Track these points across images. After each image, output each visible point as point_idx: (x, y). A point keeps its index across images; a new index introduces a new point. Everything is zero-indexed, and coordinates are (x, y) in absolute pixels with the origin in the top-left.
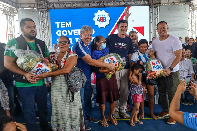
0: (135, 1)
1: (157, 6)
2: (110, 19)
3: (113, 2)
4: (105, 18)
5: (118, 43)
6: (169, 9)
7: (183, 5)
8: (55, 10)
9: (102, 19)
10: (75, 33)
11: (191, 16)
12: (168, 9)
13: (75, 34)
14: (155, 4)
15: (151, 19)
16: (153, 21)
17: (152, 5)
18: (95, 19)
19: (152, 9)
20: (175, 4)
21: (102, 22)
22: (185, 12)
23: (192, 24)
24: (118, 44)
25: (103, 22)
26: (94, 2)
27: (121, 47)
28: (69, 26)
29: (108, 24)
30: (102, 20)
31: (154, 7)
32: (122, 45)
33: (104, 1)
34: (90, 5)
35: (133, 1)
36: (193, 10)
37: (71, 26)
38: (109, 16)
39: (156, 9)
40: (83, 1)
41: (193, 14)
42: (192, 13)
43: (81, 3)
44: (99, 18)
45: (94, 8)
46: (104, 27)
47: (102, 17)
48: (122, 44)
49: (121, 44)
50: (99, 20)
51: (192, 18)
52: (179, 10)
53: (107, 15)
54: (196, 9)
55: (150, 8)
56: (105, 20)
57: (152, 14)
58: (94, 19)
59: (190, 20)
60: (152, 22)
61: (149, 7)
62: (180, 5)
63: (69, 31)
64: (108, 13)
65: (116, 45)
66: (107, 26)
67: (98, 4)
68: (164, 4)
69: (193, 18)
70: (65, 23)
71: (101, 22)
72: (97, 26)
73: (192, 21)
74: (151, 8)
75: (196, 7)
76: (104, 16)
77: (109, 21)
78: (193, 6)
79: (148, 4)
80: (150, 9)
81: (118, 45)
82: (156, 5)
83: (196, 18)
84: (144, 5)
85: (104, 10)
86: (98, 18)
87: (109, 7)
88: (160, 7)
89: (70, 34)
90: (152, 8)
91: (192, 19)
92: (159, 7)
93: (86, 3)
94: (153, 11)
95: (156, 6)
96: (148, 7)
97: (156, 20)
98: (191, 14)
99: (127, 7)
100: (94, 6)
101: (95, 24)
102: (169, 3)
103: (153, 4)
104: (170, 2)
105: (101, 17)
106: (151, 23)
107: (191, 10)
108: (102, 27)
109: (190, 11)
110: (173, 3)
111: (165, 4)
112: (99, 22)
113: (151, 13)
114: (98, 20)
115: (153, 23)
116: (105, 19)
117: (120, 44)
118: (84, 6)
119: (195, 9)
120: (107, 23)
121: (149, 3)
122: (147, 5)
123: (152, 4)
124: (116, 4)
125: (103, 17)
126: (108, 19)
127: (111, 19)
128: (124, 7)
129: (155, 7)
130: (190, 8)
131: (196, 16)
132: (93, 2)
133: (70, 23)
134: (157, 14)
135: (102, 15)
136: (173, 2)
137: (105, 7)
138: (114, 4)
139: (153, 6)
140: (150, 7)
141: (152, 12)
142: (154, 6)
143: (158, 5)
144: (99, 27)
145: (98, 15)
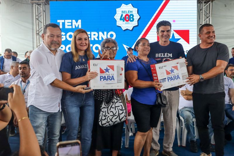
2: (139, 17)
4: (131, 16)
5: (160, 54)
6: (226, 6)
9: (127, 18)
12: (224, 6)
15: (200, 19)
18: (117, 17)
19: (201, 4)
21: (127, 21)
24: (160, 55)
25: (129, 22)
28: (77, 26)
29: (137, 25)
30: (127, 19)
31: (205, 3)
32: (166, 56)
37: (80, 27)
38: (138, 13)
39: (207, 6)
44: (124, 16)
47: (128, 14)
48: (166, 55)
49: (164, 55)
50: (122, 18)
53: (135, 11)
55: (199, 3)
56: (132, 19)
57: (201, 12)
58: (115, 17)
60: (201, 23)
61: (197, 2)
64: (137, 9)
65: (156, 57)
66: (135, 28)
70: (72, 21)
71: (126, 22)
72: (120, 27)
74: (200, 3)
76: (131, 13)
77: (138, 21)
80: (199, 4)
81: (160, 56)
85: (130, 5)
86: (122, 15)
88: (213, 2)
90: (202, 3)
92: (212, 2)
94: (204, 7)
97: (207, 21)
99: (164, 1)
101: (117, 25)
105: (126, 14)
106: (200, 25)
108: (127, 29)
112: (124, 21)
113: (200, 10)
114: (121, 19)
116: (131, 18)
117: (163, 55)
120: (135, 23)
125: (129, 14)
126: (136, 17)
127: (141, 17)
129: (206, 2)
133: (80, 21)
134: (208, 12)
135: (127, 12)
139: (203, 1)
141: (202, 9)
144: (123, 30)
145: (122, 12)
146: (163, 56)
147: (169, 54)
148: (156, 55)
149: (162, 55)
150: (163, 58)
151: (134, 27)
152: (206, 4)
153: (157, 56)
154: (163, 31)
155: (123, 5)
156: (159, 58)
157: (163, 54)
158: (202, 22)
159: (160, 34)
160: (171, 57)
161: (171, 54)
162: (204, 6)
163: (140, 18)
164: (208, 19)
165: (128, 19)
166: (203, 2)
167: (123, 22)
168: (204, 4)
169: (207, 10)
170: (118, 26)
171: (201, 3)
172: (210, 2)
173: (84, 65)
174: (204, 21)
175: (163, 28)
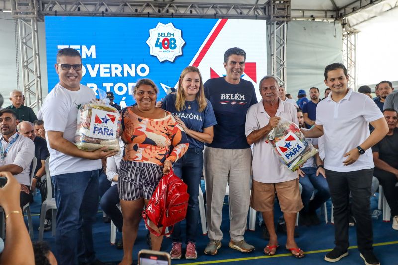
0: (238, 8)
1: (283, 22)
2: (184, 42)
3: (192, 7)
4: (172, 42)
5: (227, 95)
7: (332, 22)
8: (58, 17)
9: (166, 44)
10: (105, 73)
11: (346, 46)
12: (304, 29)
13: (103, 75)
14: (277, 17)
15: (270, 47)
16: (276, 52)
17: (272, 19)
18: (151, 42)
19: (272, 26)
20: (316, 20)
21: (166, 48)
22: (335, 37)
23: (349, 62)
24: (227, 97)
25: (169, 49)
26: (148, 6)
27: (234, 103)
28: (89, 55)
31: (277, 24)
32: (236, 99)
33: (170, 4)
34: (136, 11)
35: (234, 8)
36: (349, 34)
37: (94, 56)
38: (182, 36)
39: (280, 29)
40: (123, 2)
41: (350, 43)
42: (347, 39)
43: (119, 5)
45: (149, 17)
46: (172, 61)
47: (167, 37)
48: (236, 97)
49: (234, 96)
51: (349, 49)
52: (325, 34)
53: (177, 34)
54: (355, 33)
56: (173, 46)
57: (272, 37)
58: (147, 42)
59: (345, 53)
61: (267, 23)
62: (325, 22)
63: (89, 66)
64: (180, 31)
65: (222, 99)
66: (178, 59)
67: (156, 10)
68: (295, 18)
69: (351, 49)
70: (81, 47)
71: (164, 50)
72: (155, 57)
73: (349, 56)
74: (270, 24)
75: (355, 30)
76: (172, 37)
78: (350, 27)
79: (264, 16)
80: (269, 26)
81: (227, 99)
82: (281, 19)
83: (355, 50)
84: (256, 18)
85: (171, 24)
86: (158, 39)
87: (181, 16)
88: (288, 23)
89: (93, 74)
90: (273, 24)
91: (349, 52)
92: (286, 23)
93: (132, 6)
94: (276, 31)
95: (279, 21)
96: (265, 21)
97: (280, 50)
98: (345, 41)
99: (220, 20)
100: (148, 13)
101: (151, 54)
102: (303, 17)
103: (274, 17)
104: (305, 15)
105: (164, 37)
106: (272, 55)
107: (345, 33)
108: (166, 61)
109: (344, 36)
110: (312, 19)
111: (297, 19)
112: (161, 48)
113: (271, 34)
114: (156, 45)
115: (275, 55)
116: (172, 44)
117: (232, 97)
118: (124, 12)
119: (353, 33)
120: (178, 52)
121: (265, 14)
122: (262, 18)
123: (272, 16)
124: (196, 12)
125: (169, 38)
126: (180, 42)
127: (187, 42)
128: (216, 20)
129: (279, 23)
130: (344, 29)
131: (355, 46)
132: (145, 4)
133: (93, 48)
134: (282, 37)
135: (166, 35)
136: (312, 16)
137: (172, 16)
138: (191, 12)
139: (274, 21)
140: (269, 23)
141: (273, 33)
142: (276, 22)
143: (285, 19)
144: (161, 61)
145: (159, 34)
146: (232, 99)
147: (240, 96)
148: (222, 97)
149: (230, 97)
150: (233, 101)
151: (176, 57)
152: (278, 26)
153: (223, 98)
154: (234, 63)
155: (159, 24)
156: (225, 101)
157: (232, 95)
158: (273, 52)
159: (229, 67)
161: (244, 96)
162: (276, 29)
163: (185, 44)
164: (282, 48)
167: (161, 50)
168: (276, 26)
169: (280, 35)
170: (152, 56)
172: (284, 24)
173: (185, 114)
174: (277, 50)
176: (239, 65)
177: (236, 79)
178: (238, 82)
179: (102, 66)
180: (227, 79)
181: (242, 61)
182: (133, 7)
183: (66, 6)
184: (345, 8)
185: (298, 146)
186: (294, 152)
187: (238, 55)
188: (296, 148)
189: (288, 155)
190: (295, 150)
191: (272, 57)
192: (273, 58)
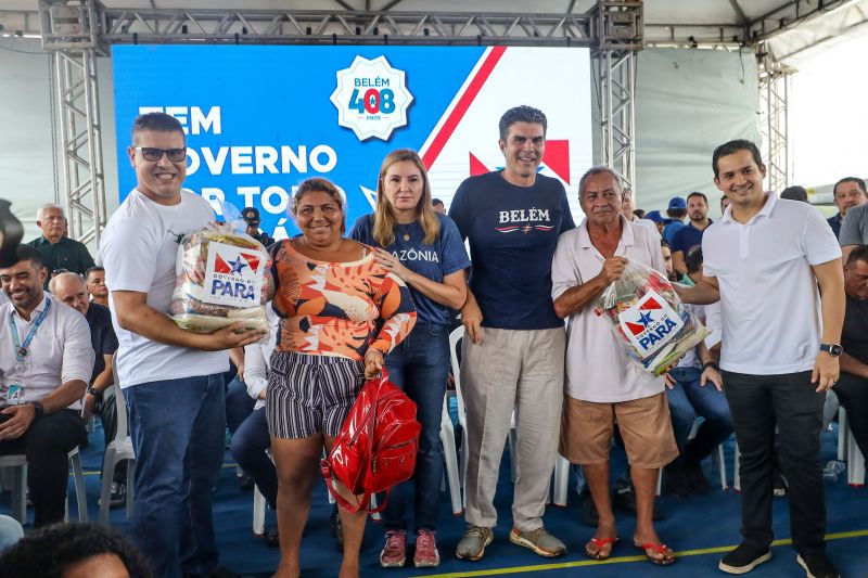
0: (528, 23)
1: (626, 52)
2: (411, 98)
3: (427, 21)
4: (387, 97)
5: (513, 212)
6: (677, 67)
7: (734, 51)
8: (139, 45)
9: (374, 101)
10: (241, 165)
11: (766, 102)
12: (673, 66)
13: (236, 170)
14: (614, 42)
15: (600, 107)
16: (611, 116)
17: (602, 45)
18: (340, 98)
19: (604, 61)
20: (699, 47)
21: (373, 111)
22: (742, 82)
23: (773, 138)
24: (513, 216)
25: (379, 113)
26: (334, 19)
27: (527, 229)
28: (206, 129)
29: (405, 123)
30: (373, 106)
31: (614, 56)
32: (532, 219)
33: (381, 16)
34: (309, 31)
35: (519, 23)
36: (772, 76)
37: (217, 130)
38: (407, 85)
39: (621, 66)
40: (280, 12)
41: (776, 95)
42: (769, 88)
43: (271, 20)
44: (361, 95)
45: (335, 44)
46: (386, 138)
47: (375, 88)
49: (527, 214)
50: (357, 102)
51: (772, 109)
52: (720, 75)
54: (786, 73)
55: (595, 57)
56: (387, 106)
57: (603, 83)
58: (333, 98)
59: (764, 117)
60: (604, 120)
61: (591, 53)
62: (720, 51)
63: (206, 151)
64: (403, 74)
65: (502, 221)
66: (398, 134)
67: (352, 28)
68: (654, 42)
69: (776, 109)
70: (189, 111)
71: (369, 114)
72: (350, 130)
73: (773, 123)
74: (598, 56)
75: (785, 67)
76: (385, 87)
77: (408, 110)
78: (774, 60)
79: (586, 39)
80: (596, 60)
81: (513, 220)
82: (623, 46)
83: (786, 110)
84: (569, 43)
85: (382, 58)
86: (356, 92)
87: (405, 42)
88: (639, 54)
89: (216, 167)
90: (605, 56)
91: (772, 116)
92: (634, 55)
93: (298, 20)
94: (611, 70)
95: (619, 50)
96: (586, 51)
97: (622, 112)
98: (764, 92)
99: (489, 49)
100: (334, 35)
101: (341, 123)
102: (672, 39)
103: (607, 40)
104: (675, 35)
105: (369, 88)
106: (603, 124)
107: (764, 75)
108: (373, 138)
109: (761, 80)
110: (692, 43)
111: (658, 46)
112: (361, 112)
113: (601, 79)
114: (352, 105)
115: (611, 124)
116: (386, 101)
117: (522, 216)
118: (281, 33)
119: (781, 73)
120: (398, 118)
121: (589, 35)
122: (580, 44)
123: (603, 40)
124: (437, 31)
125: (379, 89)
126: (403, 98)
127: (418, 101)
128: (479, 48)
129: (617, 53)
130: (762, 66)
131: (786, 102)
132: (328, 17)
133: (215, 112)
134: (624, 85)
135: (373, 82)
136: (691, 39)
137: (386, 41)
138: (426, 32)
139: (607, 50)
140: (596, 54)
141: (606, 76)
142: (612, 52)
143: (632, 45)
144: (361, 139)
145: (357, 81)
146: (523, 220)
147: (540, 211)
148: (502, 217)
149: (519, 215)
151: (396, 130)
152: (616, 60)
153: (505, 219)
154: (520, 139)
155: (358, 58)
156: (510, 224)
157: (522, 211)
158: (606, 117)
159: (512, 148)
160: (548, 219)
161: (547, 211)
162: (613, 66)
163: (413, 103)
164: (624, 108)
165: (377, 105)
166: (609, 54)
167: (361, 115)
168: (611, 61)
169: (621, 81)
170: (343, 128)
171: (602, 56)
172: (630, 56)
174: (613, 112)
175: (524, 130)
176: (532, 145)
177: (526, 176)
178: (531, 182)
179: (236, 151)
180: (508, 176)
181: (538, 135)
182: (301, 23)
183: (157, 23)
184: (762, 19)
185: (667, 321)
186: (660, 333)
187: (529, 121)
188: (662, 326)
189: (645, 342)
190: (661, 330)
191: (604, 128)
192: (607, 131)
